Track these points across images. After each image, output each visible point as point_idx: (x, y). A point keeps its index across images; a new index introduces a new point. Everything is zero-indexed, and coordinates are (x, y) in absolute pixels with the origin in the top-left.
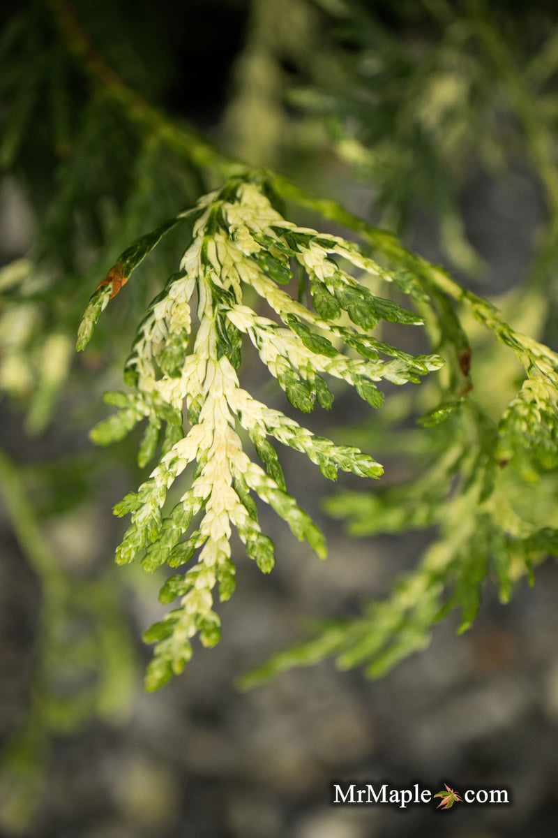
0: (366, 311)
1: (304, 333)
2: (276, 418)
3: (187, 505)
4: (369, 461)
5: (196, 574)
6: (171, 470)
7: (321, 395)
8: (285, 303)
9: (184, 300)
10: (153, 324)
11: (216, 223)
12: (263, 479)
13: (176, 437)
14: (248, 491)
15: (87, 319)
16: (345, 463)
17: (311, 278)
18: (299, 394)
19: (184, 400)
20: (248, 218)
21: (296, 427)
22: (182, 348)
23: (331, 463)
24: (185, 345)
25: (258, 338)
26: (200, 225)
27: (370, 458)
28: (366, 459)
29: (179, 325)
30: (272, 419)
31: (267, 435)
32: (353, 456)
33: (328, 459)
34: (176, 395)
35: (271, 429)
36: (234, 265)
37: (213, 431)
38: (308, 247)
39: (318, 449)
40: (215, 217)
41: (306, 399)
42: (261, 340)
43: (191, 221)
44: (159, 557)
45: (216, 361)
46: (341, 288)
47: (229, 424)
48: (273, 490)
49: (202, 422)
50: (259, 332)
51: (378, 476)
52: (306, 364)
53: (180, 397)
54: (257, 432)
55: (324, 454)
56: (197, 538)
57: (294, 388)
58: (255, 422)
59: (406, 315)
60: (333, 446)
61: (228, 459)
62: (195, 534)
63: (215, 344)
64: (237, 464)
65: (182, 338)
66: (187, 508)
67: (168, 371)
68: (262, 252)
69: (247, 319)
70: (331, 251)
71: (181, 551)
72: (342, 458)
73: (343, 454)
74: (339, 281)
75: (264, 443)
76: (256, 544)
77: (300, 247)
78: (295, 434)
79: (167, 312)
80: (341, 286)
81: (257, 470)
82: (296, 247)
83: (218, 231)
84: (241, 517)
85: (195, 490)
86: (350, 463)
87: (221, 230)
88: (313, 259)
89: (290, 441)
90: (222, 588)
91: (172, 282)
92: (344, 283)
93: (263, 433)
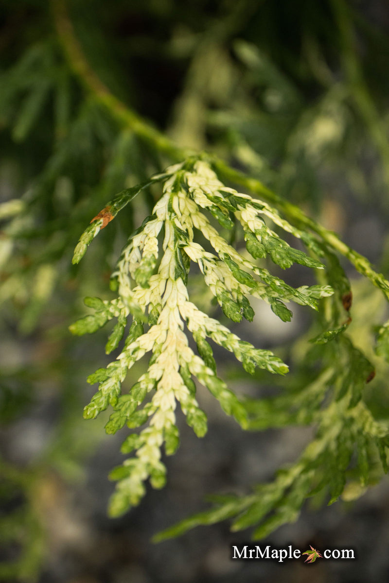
0: (284, 255)
1: (235, 268)
2: (214, 325)
3: (144, 384)
4: (279, 362)
5: (148, 434)
6: (133, 356)
7: (246, 311)
8: (223, 246)
9: (154, 235)
10: (131, 250)
11: (180, 185)
12: (203, 368)
13: (137, 333)
14: (190, 376)
15: (82, 242)
16: (262, 362)
17: (245, 229)
18: (232, 309)
19: (147, 307)
20: (202, 183)
21: (228, 333)
22: (151, 268)
23: (252, 362)
24: (154, 266)
25: (205, 267)
26: (168, 186)
27: (280, 360)
28: (277, 361)
29: (150, 252)
30: (211, 325)
31: (206, 337)
32: (267, 358)
33: (249, 358)
34: (141, 303)
35: (210, 333)
36: (190, 215)
37: (167, 331)
38: (245, 207)
39: (243, 350)
40: (179, 181)
41: (237, 313)
42: (207, 268)
43: (162, 182)
44: (119, 423)
45: (174, 281)
46: (266, 238)
47: (180, 327)
48: (210, 376)
49: (160, 324)
50: (206, 262)
51: (285, 374)
52: (237, 288)
53: (144, 304)
54: (199, 334)
55: (247, 354)
56: (149, 408)
57: (228, 304)
58: (199, 326)
59: (311, 261)
60: (253, 349)
61: (177, 352)
62: (148, 405)
63: (174, 268)
64: (183, 356)
65: (152, 261)
66: (143, 386)
67: (141, 283)
68: (213, 206)
69: (198, 253)
70: (260, 212)
71: (137, 417)
72: (260, 358)
73: (260, 356)
74: (265, 233)
75: (204, 343)
76: (194, 416)
77: (239, 206)
78: (227, 338)
79: (141, 242)
80: (267, 236)
81: (198, 361)
82: (236, 206)
83: (181, 190)
84: (184, 394)
85: (150, 373)
86: (265, 363)
87: (183, 190)
88: (248, 216)
89: (223, 342)
90: (167, 445)
91: (147, 222)
92: (268, 235)
93: (203, 335)
